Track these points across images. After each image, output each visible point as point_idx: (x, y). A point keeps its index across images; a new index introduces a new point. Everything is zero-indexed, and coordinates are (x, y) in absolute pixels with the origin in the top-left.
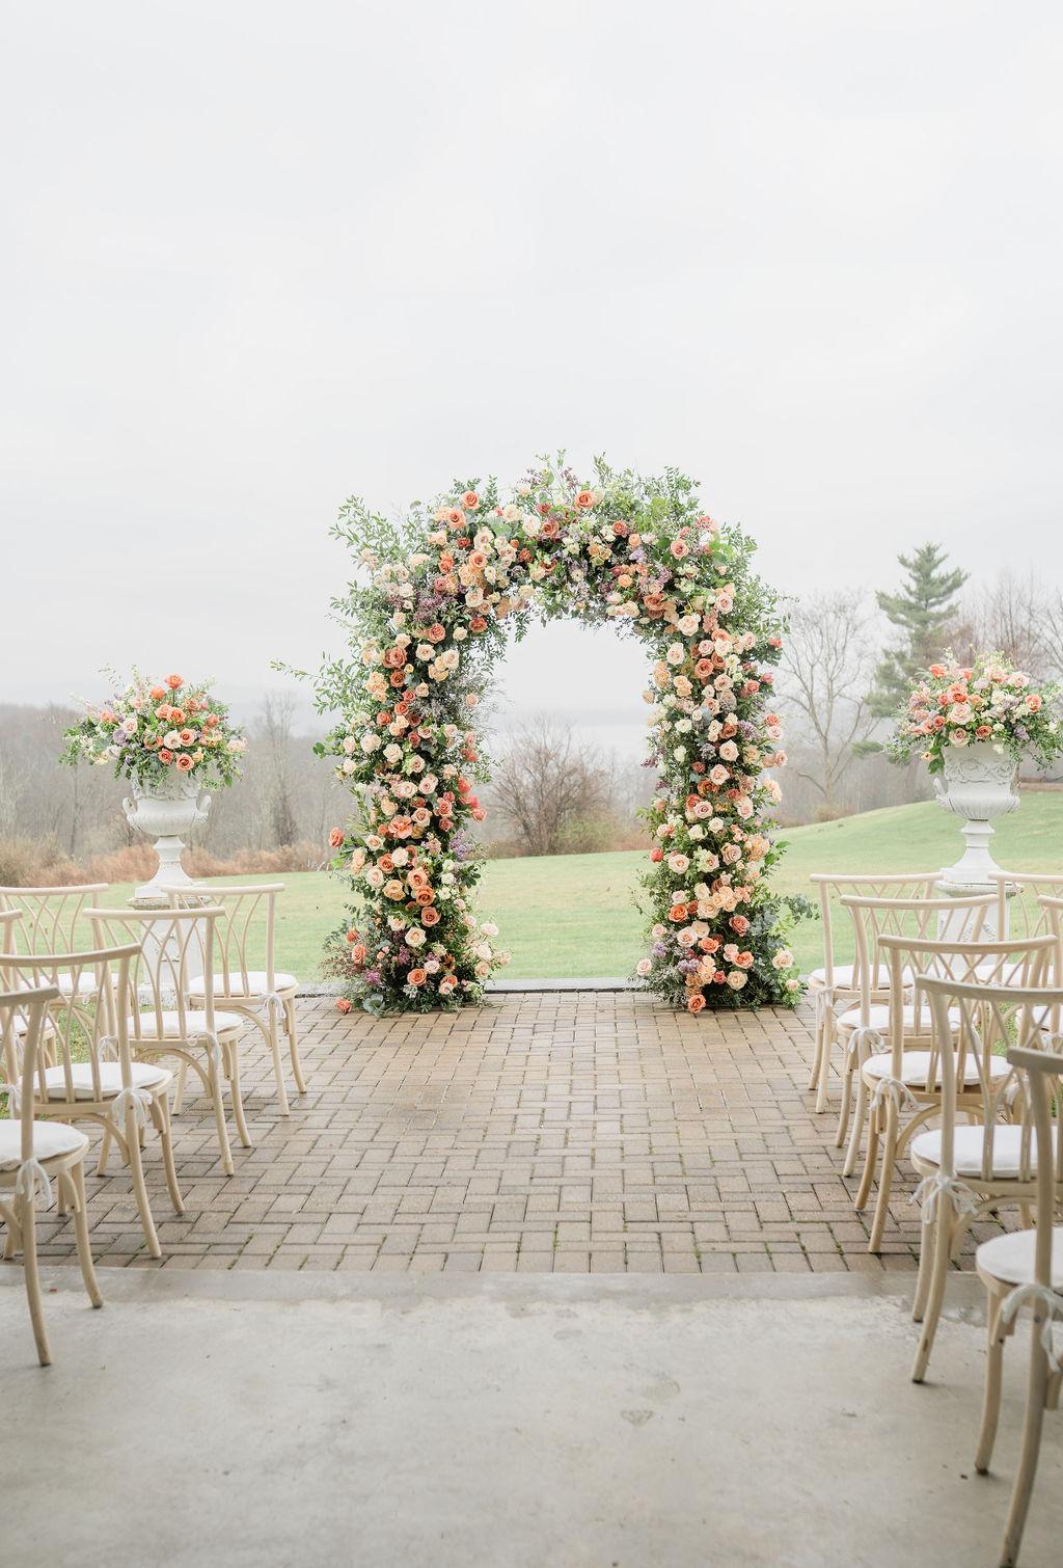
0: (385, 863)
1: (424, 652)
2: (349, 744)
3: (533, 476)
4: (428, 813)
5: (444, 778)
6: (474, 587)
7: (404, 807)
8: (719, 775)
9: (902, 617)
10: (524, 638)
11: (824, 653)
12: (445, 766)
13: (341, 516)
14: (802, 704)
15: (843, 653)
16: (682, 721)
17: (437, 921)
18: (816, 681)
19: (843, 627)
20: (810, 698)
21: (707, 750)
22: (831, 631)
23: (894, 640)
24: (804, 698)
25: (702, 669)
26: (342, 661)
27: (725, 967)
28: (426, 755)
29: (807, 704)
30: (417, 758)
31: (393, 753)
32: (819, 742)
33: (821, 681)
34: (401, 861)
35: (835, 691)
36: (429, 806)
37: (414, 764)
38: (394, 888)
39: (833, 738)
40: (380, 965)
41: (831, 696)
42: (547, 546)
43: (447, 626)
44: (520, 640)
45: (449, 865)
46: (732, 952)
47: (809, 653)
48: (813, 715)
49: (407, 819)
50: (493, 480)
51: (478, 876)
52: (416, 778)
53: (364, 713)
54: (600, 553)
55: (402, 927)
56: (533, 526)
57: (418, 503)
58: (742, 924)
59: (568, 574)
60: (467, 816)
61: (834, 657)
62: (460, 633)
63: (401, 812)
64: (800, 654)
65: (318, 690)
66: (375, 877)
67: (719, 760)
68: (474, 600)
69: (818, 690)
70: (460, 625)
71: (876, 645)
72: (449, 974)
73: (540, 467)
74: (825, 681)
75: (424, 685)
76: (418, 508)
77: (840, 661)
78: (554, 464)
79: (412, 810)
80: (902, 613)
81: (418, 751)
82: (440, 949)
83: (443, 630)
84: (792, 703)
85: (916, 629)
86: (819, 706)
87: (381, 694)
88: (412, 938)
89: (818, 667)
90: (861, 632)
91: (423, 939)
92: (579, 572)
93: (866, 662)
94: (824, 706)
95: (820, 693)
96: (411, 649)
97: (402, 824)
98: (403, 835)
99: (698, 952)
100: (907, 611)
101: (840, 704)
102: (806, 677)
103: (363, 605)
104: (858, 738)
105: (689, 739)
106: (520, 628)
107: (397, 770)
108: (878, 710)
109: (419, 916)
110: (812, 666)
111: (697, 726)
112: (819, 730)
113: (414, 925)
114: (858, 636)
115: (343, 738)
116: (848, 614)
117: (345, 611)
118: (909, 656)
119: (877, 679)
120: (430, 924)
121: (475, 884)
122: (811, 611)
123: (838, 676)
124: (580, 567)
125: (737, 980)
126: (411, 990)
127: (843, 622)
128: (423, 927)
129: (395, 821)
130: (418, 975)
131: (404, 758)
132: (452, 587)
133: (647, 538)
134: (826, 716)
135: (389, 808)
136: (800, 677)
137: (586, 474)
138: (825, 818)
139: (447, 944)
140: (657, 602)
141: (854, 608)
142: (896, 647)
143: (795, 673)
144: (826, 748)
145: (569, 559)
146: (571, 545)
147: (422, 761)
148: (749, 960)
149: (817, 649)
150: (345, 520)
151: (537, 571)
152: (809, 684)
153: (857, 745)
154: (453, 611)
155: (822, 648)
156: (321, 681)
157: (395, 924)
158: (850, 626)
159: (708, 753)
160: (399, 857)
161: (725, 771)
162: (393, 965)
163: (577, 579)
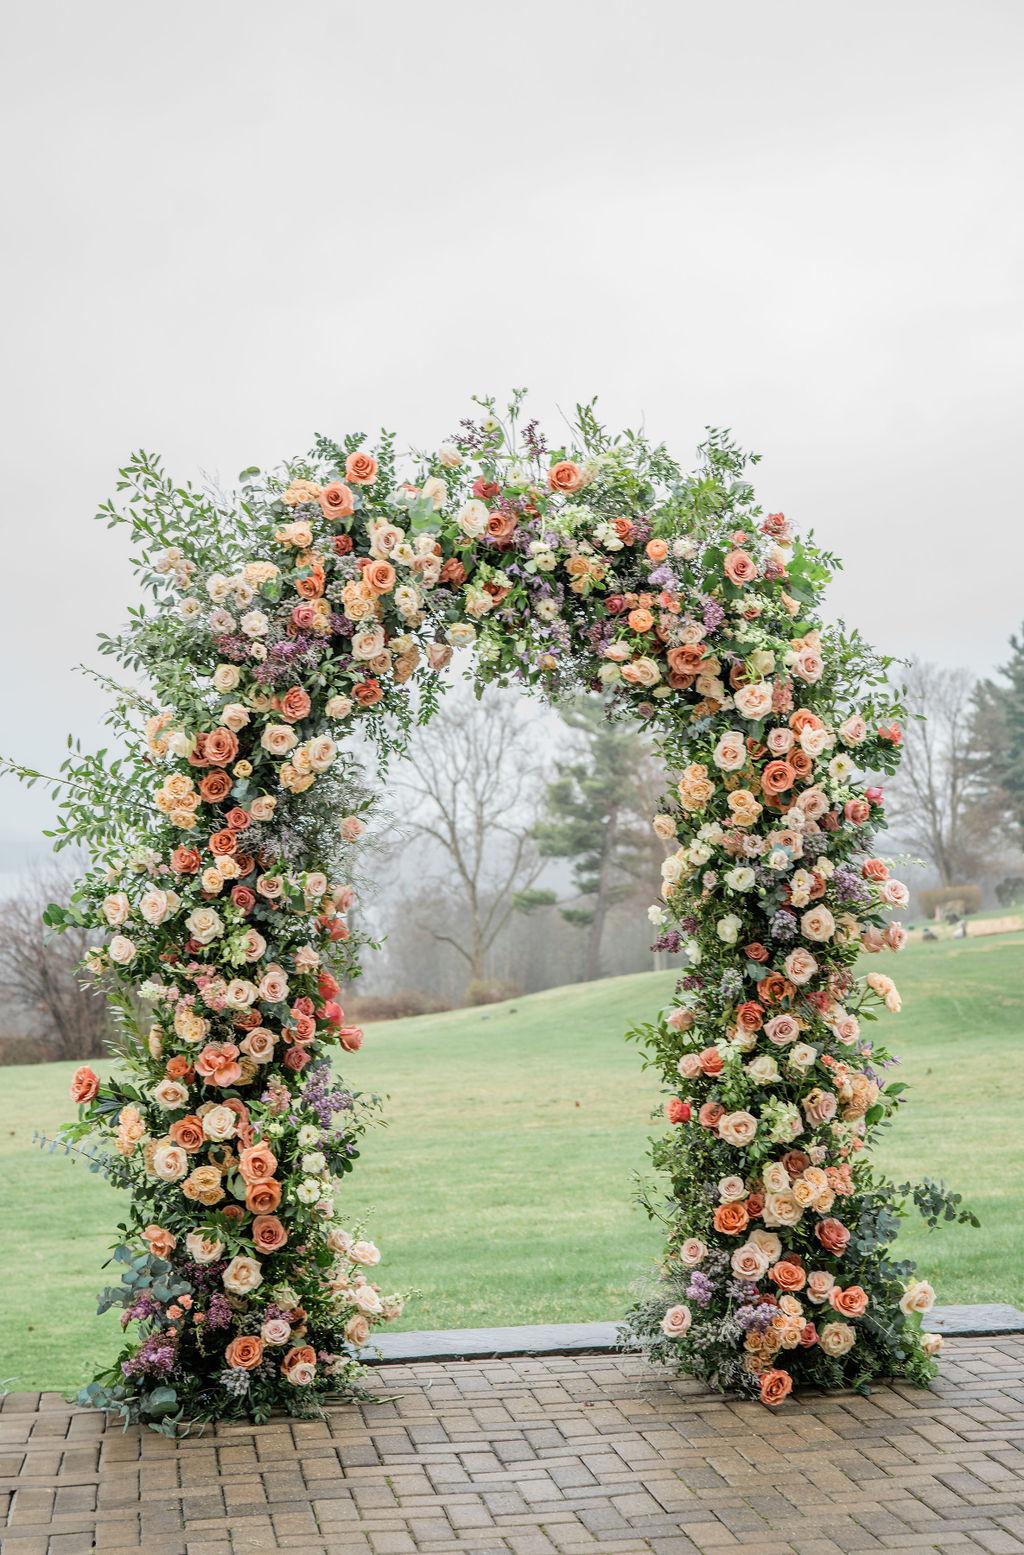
0: (186, 1133)
1: (276, 738)
2: (115, 908)
3: (469, 432)
4: (272, 1039)
5: (299, 971)
6: (370, 624)
7: (222, 1025)
8: (800, 967)
9: (580, 718)
11: (471, 767)
12: (298, 949)
13: (121, 486)
14: (440, 837)
15: (497, 767)
16: (738, 871)
17: (282, 1241)
18: (460, 806)
19: (496, 731)
20: (452, 826)
21: (780, 921)
22: (480, 736)
23: (567, 750)
24: (443, 828)
25: (775, 780)
27: (818, 1315)
28: (267, 930)
29: (448, 837)
30: (252, 934)
31: (204, 925)
32: (465, 892)
33: (466, 805)
34: (222, 1130)
35: (487, 819)
36: (273, 1024)
37: (246, 946)
38: (206, 1182)
39: (483, 885)
40: (174, 1331)
41: (481, 827)
42: (498, 554)
43: (317, 691)
45: (309, 1135)
46: (825, 1285)
47: (450, 766)
48: (456, 853)
49: (230, 1048)
50: (388, 437)
51: (356, 1155)
52: (249, 972)
53: (150, 851)
54: (589, 570)
55: (216, 1254)
56: (475, 519)
57: (255, 471)
58: (841, 1236)
59: (532, 608)
60: (328, 1040)
61: (484, 772)
62: (338, 705)
63: (217, 1035)
64: (437, 766)
65: (62, 806)
66: (171, 1161)
67: (798, 941)
68: (368, 646)
69: (463, 818)
70: (340, 690)
71: (542, 757)
72: (302, 1344)
73: (480, 417)
74: (472, 805)
75: (267, 798)
76: (254, 481)
77: (493, 778)
78: (502, 412)
79: (241, 1034)
80: (580, 712)
81: (253, 922)
82: (287, 1296)
83: (309, 699)
84: (426, 836)
85: (600, 736)
86: (464, 839)
87: (186, 816)
88: (236, 1277)
89: (462, 786)
90: (521, 739)
91: (256, 1277)
92: (551, 604)
93: (529, 780)
94: (471, 840)
95: (466, 823)
96: (250, 735)
97: (221, 1060)
98: (223, 1080)
99: (769, 1288)
100: (586, 711)
101: (493, 836)
102: (446, 798)
103: (153, 650)
104: (519, 885)
105: (750, 905)
106: (427, 699)
107: (215, 956)
108: (551, 848)
109: (248, 1233)
110: (455, 784)
111: (764, 879)
112: (464, 873)
113: (242, 1251)
114: (519, 744)
115: (100, 895)
116: (504, 713)
117: (124, 659)
118: (590, 772)
119: (546, 804)
120: (269, 1248)
121: (350, 1169)
122: (453, 709)
123: (490, 799)
124: (552, 595)
125: (838, 1340)
126: (236, 1380)
127: (498, 723)
128: (256, 1254)
129: (207, 1053)
130: (246, 1350)
131: (226, 936)
132: (322, 621)
133: (683, 546)
134: (473, 854)
135: (191, 1028)
136: (438, 800)
137: (561, 435)
138: (481, 1000)
139: (297, 1284)
140: (694, 658)
141: (513, 705)
142: (573, 760)
143: (431, 793)
144: (473, 898)
145: (538, 580)
146: (541, 555)
147: (260, 941)
148: (860, 1301)
149: (461, 762)
150: (130, 492)
151: (478, 599)
152: (449, 809)
153: (519, 896)
154: (327, 666)
155: (468, 758)
156: (66, 789)
157: (201, 1249)
158: (507, 730)
159: (785, 927)
160: (217, 1122)
161: (811, 960)
162: (199, 1331)
163: (548, 616)
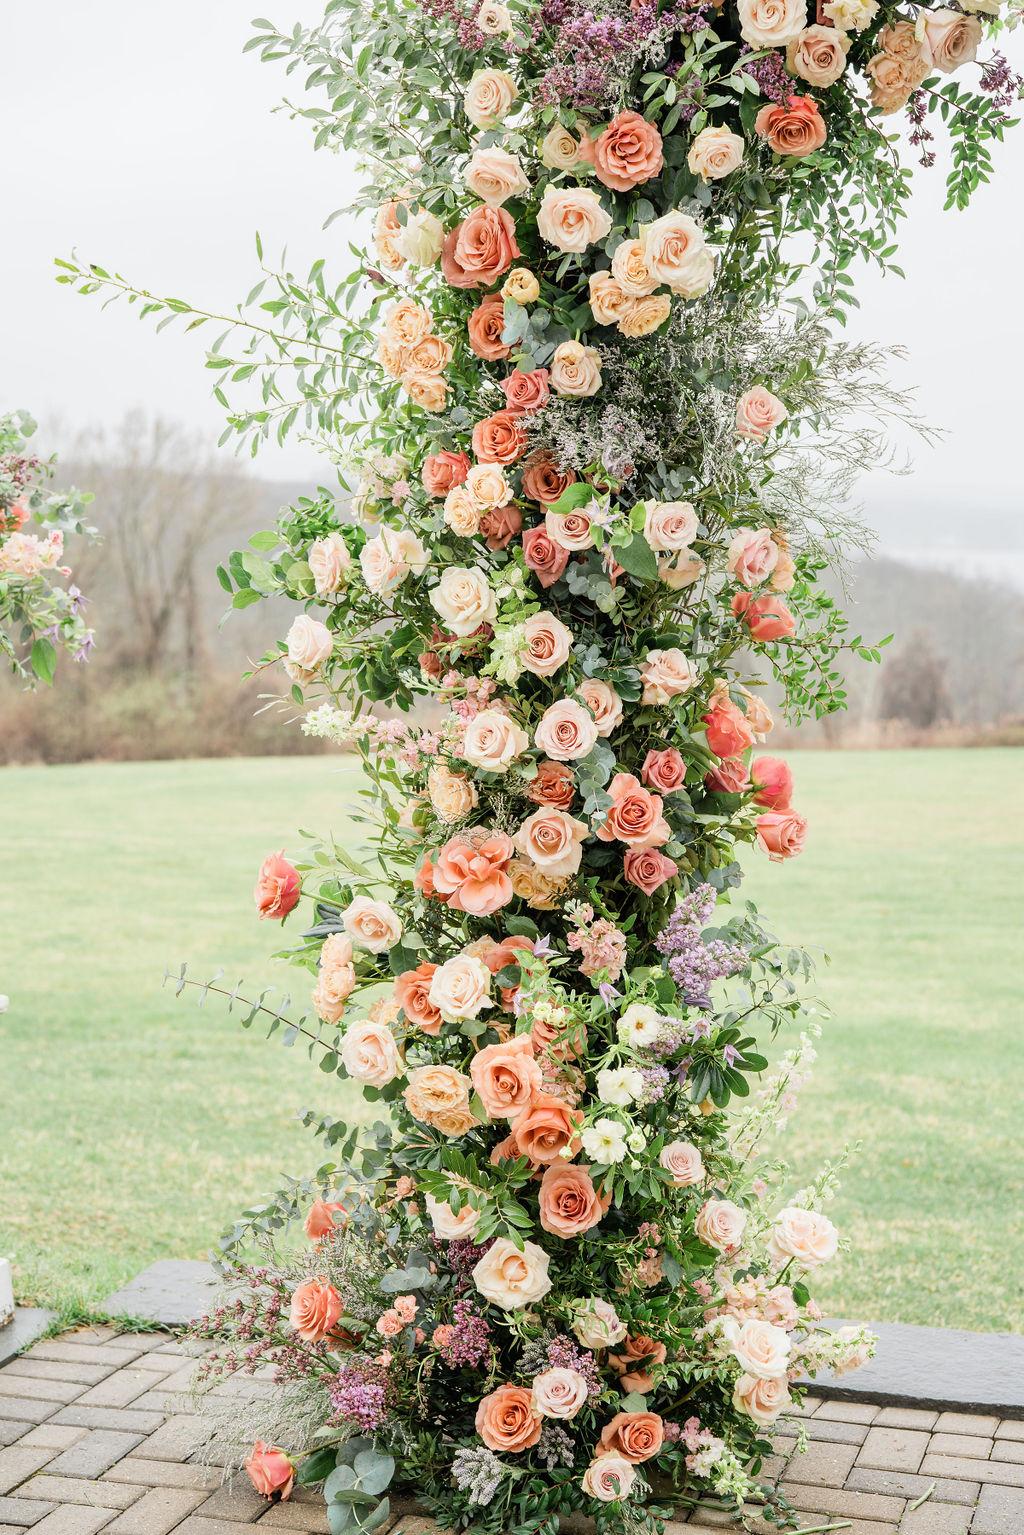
0: (417, 996)
1: (574, 222)
2: (322, 562)
4: (574, 831)
5: (649, 698)
7: (491, 798)
10: (979, 194)
12: (653, 656)
17: (597, 1217)
26: (319, 265)
28: (576, 611)
30: (547, 621)
31: (463, 599)
36: (578, 802)
37: (536, 642)
38: (437, 1093)
40: (386, 1358)
43: (669, 122)
44: (963, 202)
45: (644, 1021)
49: (496, 842)
51: (757, 1064)
52: (535, 693)
55: (468, 1231)
60: (741, 834)
63: (482, 815)
66: (367, 1051)
68: (770, 14)
70: (717, 117)
72: (635, 1408)
75: (571, 348)
79: (518, 815)
81: (546, 595)
82: (601, 1321)
83: (652, 140)
87: (427, 384)
88: (501, 1274)
91: (538, 1281)
97: (479, 864)
98: (482, 902)
106: (968, 152)
107: (474, 661)
109: (527, 1197)
113: (510, 1228)
120: (567, 1228)
121: (743, 1091)
126: (474, 1474)
128: (539, 1236)
129: (454, 851)
130: (513, 1412)
131: (501, 620)
135: (443, 797)
139: (627, 1302)
147: (563, 636)
154: (694, 63)
157: (448, 1216)
160: (468, 977)
162: (429, 1363)
